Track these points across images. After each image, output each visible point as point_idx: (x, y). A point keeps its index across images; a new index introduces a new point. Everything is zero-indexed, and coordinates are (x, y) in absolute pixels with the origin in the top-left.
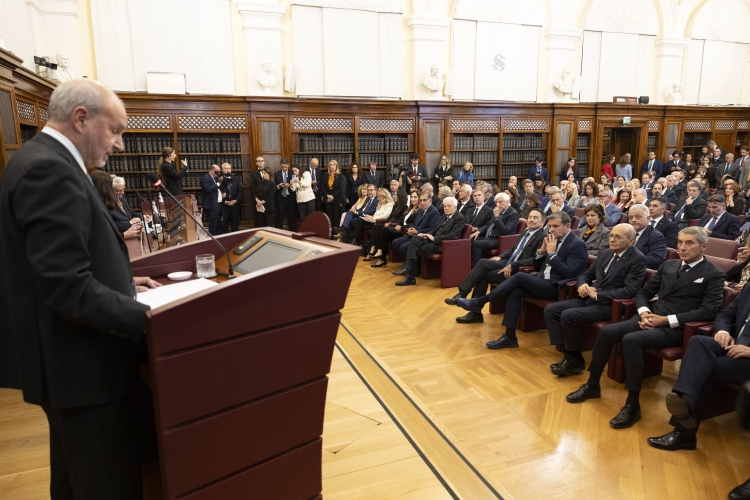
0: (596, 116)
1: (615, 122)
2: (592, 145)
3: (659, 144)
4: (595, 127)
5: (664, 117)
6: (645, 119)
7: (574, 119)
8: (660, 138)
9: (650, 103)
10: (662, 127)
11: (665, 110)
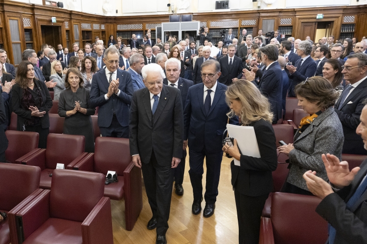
0: (33, 15)
1: (46, 21)
2: (35, 39)
3: (71, 39)
4: (34, 24)
5: (71, 19)
6: (63, 20)
7: (20, 16)
8: (70, 34)
9: (64, 8)
10: (71, 26)
11: (71, 13)
